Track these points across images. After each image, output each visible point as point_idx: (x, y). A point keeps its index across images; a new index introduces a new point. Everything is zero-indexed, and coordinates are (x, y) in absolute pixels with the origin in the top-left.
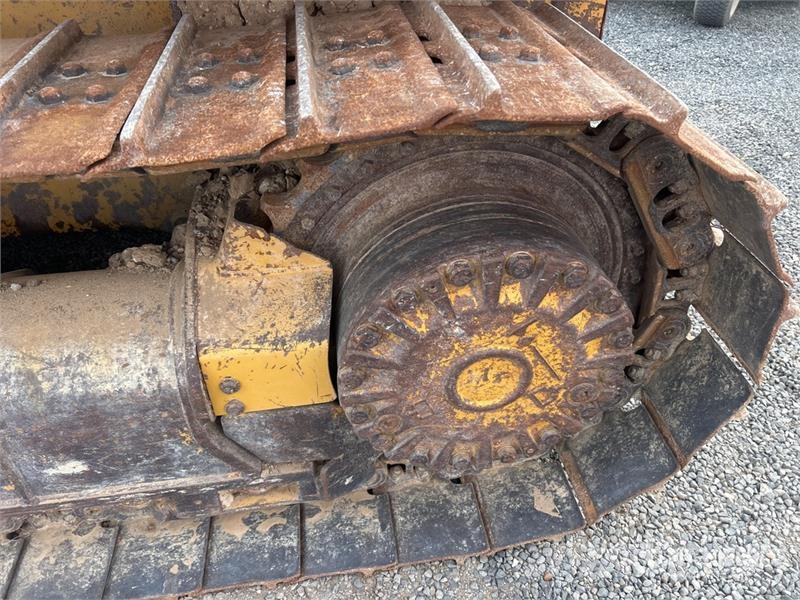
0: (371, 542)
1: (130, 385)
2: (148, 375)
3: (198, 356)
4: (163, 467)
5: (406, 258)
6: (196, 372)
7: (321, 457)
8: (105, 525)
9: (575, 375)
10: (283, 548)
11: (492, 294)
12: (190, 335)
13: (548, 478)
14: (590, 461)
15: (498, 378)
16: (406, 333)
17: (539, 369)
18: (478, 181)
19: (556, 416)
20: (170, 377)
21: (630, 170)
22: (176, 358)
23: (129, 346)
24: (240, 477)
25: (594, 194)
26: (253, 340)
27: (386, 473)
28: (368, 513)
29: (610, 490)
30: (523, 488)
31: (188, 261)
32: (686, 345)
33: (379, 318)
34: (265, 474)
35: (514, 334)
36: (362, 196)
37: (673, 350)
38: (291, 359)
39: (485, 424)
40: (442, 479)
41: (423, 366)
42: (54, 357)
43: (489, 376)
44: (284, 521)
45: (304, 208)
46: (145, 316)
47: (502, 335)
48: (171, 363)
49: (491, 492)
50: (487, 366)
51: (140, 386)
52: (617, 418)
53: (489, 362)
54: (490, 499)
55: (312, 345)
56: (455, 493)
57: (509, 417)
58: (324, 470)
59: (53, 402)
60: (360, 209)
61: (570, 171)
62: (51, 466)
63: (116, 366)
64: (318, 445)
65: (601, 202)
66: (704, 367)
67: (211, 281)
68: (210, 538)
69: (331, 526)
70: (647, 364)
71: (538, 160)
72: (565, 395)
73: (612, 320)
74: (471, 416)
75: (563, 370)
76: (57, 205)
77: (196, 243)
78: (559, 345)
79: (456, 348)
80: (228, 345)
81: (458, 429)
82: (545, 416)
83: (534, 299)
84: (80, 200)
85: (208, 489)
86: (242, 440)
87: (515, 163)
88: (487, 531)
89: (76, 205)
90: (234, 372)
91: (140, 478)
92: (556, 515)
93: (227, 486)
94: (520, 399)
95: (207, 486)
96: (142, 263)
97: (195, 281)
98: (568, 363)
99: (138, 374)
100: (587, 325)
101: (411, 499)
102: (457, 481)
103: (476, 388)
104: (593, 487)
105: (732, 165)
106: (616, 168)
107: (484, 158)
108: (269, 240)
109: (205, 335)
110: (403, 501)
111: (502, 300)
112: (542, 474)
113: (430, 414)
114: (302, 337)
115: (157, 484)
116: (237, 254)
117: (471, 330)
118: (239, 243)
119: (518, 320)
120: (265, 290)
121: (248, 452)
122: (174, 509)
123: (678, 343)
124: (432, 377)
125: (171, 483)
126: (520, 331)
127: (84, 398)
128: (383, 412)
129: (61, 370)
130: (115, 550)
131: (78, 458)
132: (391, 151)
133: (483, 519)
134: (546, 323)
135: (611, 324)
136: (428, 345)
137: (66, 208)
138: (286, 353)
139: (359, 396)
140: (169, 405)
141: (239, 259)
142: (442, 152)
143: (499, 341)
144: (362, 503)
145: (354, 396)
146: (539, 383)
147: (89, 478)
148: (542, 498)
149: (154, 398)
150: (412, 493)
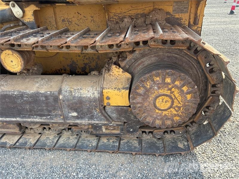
0: (135, 147)
1: (89, 96)
2: (93, 94)
3: (103, 90)
4: (92, 118)
5: (146, 72)
6: (102, 94)
7: (125, 121)
8: (77, 135)
9: (185, 104)
10: (115, 145)
11: (164, 79)
12: (102, 86)
13: (183, 140)
14: (194, 136)
15: (166, 102)
16: (144, 87)
17: (175, 101)
18: (165, 60)
19: (181, 115)
20: (97, 95)
21: (199, 58)
22: (98, 91)
23: (90, 88)
24: (107, 123)
25: (193, 65)
26: (114, 88)
27: (141, 133)
28: (136, 142)
29: (198, 142)
30: (176, 142)
31: (103, 73)
32: (219, 106)
33: (139, 82)
34: (113, 123)
35: (169, 90)
36: (139, 62)
37: (216, 107)
38: (121, 93)
39: (163, 115)
40: (156, 138)
41: (148, 96)
42: (76, 88)
43: (164, 101)
44: (116, 140)
45: (127, 63)
46: (94, 83)
47: (166, 90)
48: (97, 92)
49: (168, 142)
50: (163, 98)
51: (91, 96)
52: (202, 126)
53: (163, 97)
54: (167, 143)
55: (125, 91)
56: (158, 141)
57: (169, 113)
58: (126, 124)
59: (74, 97)
60: (139, 65)
61: (187, 59)
62: (71, 113)
63: (87, 91)
64: (125, 117)
65: (195, 67)
66: (222, 110)
67: (107, 77)
68: (99, 141)
69: (127, 143)
70: (209, 111)
71: (179, 56)
72: (183, 109)
73: (192, 89)
74: (160, 112)
75: (182, 102)
76: (78, 67)
77: (105, 70)
78: (180, 95)
79: (156, 92)
80: (109, 89)
81: (157, 115)
82: (178, 114)
83: (173, 81)
84: (83, 67)
85: (100, 125)
86: (109, 114)
87: (174, 56)
88: (165, 150)
89: (82, 68)
90: (109, 95)
91: (87, 119)
92: (183, 148)
93: (104, 125)
94: (171, 109)
95: (100, 124)
96: (94, 74)
97: (104, 77)
98: (183, 100)
99: (91, 93)
100: (187, 90)
101: (147, 141)
102: (159, 139)
103: (161, 104)
104: (193, 142)
105: (215, 51)
106: (195, 57)
107: (166, 55)
108: (119, 69)
109: (104, 86)
110: (145, 141)
111: (166, 81)
112: (181, 139)
113: (150, 109)
114: (123, 89)
115: (90, 122)
116: (113, 72)
117: (159, 88)
118: (113, 69)
119: (170, 87)
120: (117, 79)
121: (110, 117)
122: (93, 130)
123: (217, 105)
124: (150, 99)
125: (93, 122)
126: (170, 89)
127: (80, 97)
128: (139, 107)
129: (77, 91)
130: (78, 140)
131: (76, 112)
132: (146, 52)
133: (164, 147)
134: (176, 88)
135: (192, 90)
136: (149, 91)
137: (80, 68)
138: (120, 91)
139: (134, 102)
140: (95, 101)
141: (113, 73)
142: (157, 53)
143: (166, 92)
144: (135, 140)
145: (133, 102)
146: (176, 105)
147: (77, 118)
148: (180, 144)
149: (93, 99)
150: (147, 140)
